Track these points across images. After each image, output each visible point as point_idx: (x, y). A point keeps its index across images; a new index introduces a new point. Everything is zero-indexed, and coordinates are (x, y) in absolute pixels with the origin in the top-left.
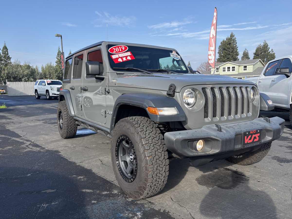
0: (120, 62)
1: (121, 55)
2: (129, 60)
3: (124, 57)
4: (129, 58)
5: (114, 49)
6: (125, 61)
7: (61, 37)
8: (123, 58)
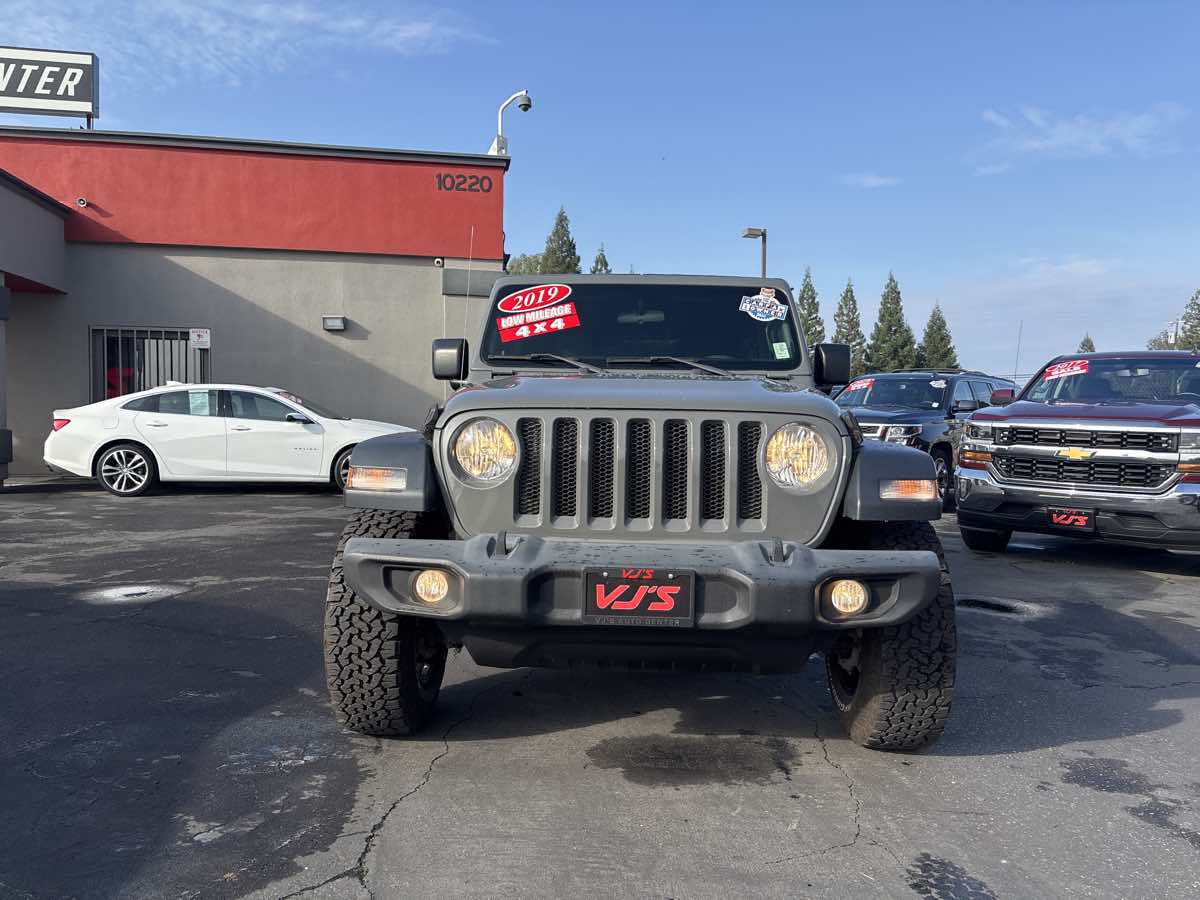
0: (522, 339)
1: (531, 317)
2: (556, 331)
3: (539, 322)
4: (559, 324)
5: (521, 298)
6: (542, 335)
7: (764, 235)
8: (536, 325)
